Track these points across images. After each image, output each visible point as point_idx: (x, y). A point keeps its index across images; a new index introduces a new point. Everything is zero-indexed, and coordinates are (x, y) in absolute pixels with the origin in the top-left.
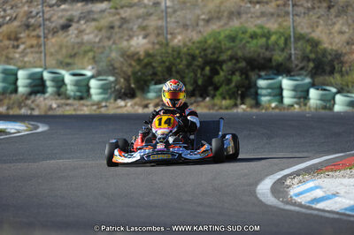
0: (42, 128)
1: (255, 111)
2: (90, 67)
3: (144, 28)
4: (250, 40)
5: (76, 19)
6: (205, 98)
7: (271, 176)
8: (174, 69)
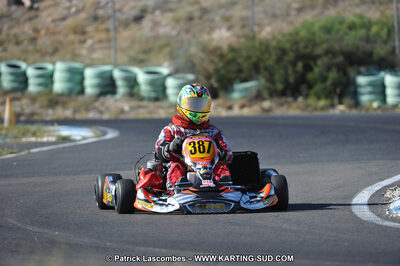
0: (111, 134)
1: (354, 112)
2: (166, 64)
3: (226, 19)
4: (347, 31)
5: (150, 10)
6: (296, 98)
7: (370, 188)
8: (262, 65)
